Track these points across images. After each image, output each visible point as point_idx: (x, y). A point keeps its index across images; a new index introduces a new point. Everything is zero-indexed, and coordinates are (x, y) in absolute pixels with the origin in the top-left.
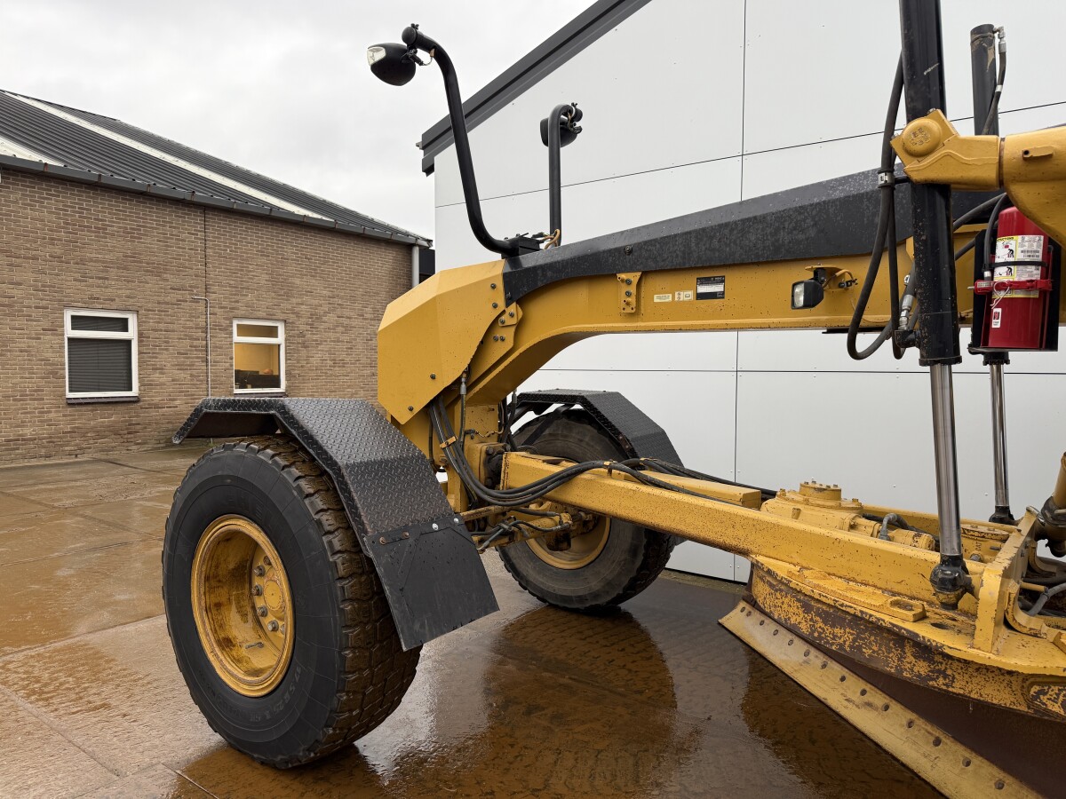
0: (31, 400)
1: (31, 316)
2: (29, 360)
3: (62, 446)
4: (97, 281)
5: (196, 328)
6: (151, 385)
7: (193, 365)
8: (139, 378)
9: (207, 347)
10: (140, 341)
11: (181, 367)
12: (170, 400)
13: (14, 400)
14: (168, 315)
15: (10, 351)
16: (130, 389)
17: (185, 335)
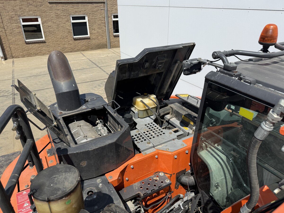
0: (66, 39)
1: (62, 18)
2: (64, 29)
3: (74, 49)
4: (77, 7)
5: (102, 17)
6: (92, 34)
7: (102, 28)
8: (90, 32)
9: (105, 23)
10: (89, 22)
11: (99, 29)
12: (97, 37)
13: (62, 39)
14: (94, 15)
15: (59, 27)
16: (87, 34)
17: (100, 20)
